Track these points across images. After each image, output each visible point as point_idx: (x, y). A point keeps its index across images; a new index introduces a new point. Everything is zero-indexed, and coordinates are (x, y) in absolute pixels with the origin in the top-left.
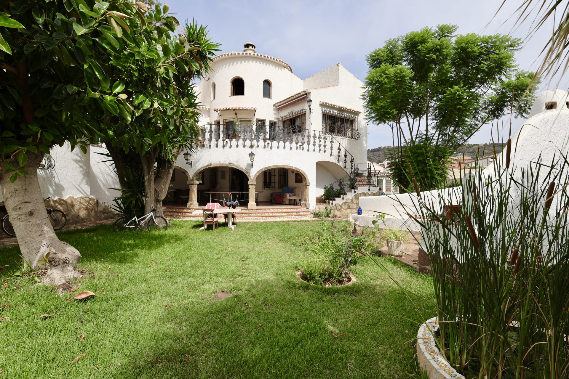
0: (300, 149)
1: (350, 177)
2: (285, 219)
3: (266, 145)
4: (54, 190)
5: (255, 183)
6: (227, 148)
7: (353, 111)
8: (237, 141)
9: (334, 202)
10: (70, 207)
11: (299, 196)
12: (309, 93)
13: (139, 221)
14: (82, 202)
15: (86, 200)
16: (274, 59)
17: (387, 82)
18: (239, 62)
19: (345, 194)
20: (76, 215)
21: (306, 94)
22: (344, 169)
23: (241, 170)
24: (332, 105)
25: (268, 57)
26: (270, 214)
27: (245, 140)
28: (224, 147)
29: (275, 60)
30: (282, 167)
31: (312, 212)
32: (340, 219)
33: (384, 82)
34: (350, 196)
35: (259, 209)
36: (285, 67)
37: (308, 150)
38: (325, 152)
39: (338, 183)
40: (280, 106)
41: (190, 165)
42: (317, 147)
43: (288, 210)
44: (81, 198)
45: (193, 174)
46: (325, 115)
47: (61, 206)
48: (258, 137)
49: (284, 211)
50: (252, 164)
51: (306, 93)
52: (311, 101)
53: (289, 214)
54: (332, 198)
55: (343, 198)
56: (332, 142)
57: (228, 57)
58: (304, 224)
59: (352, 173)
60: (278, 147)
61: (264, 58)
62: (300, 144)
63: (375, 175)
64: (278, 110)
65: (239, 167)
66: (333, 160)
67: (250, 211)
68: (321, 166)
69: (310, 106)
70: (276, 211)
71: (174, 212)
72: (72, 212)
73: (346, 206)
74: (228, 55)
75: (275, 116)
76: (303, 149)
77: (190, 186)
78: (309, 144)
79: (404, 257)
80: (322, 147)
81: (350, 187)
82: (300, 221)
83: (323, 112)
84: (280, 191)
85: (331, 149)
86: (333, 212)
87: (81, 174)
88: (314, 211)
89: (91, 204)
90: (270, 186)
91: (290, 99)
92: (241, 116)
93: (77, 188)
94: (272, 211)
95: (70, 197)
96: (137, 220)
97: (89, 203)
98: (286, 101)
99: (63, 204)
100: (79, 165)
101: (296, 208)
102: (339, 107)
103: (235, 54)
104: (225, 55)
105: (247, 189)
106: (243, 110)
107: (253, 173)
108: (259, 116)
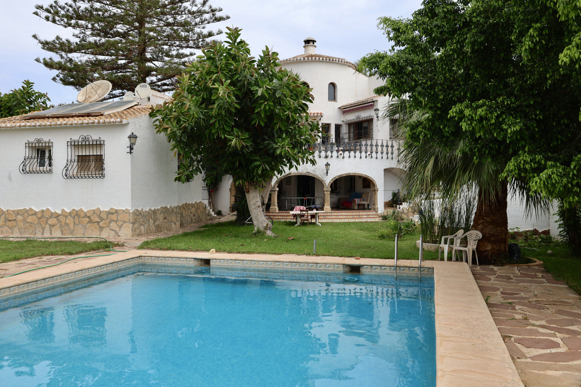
0: (369, 157)
2: (357, 220)
3: (339, 155)
5: (330, 190)
9: (401, 206)
11: (367, 201)
12: (377, 101)
18: (304, 67)
21: (374, 102)
23: (317, 178)
26: (343, 217)
27: (320, 152)
30: (353, 174)
31: (380, 215)
35: (334, 213)
37: (377, 158)
38: (392, 159)
40: (345, 108)
42: (385, 155)
43: (358, 214)
46: (393, 120)
48: (332, 149)
49: (355, 214)
50: (327, 172)
52: (377, 109)
53: (359, 217)
54: (399, 203)
55: (410, 203)
56: (399, 149)
60: (350, 157)
62: (369, 153)
64: (344, 113)
65: (315, 175)
66: (400, 166)
67: (326, 214)
68: (388, 173)
69: (377, 114)
70: (348, 214)
75: (341, 119)
76: (372, 157)
78: (377, 153)
80: (390, 154)
82: (370, 222)
83: (390, 118)
84: (348, 196)
85: (399, 156)
86: (400, 215)
88: (383, 215)
90: (336, 192)
94: (345, 214)
98: (352, 105)
101: (365, 212)
107: (328, 180)
108: (324, 120)
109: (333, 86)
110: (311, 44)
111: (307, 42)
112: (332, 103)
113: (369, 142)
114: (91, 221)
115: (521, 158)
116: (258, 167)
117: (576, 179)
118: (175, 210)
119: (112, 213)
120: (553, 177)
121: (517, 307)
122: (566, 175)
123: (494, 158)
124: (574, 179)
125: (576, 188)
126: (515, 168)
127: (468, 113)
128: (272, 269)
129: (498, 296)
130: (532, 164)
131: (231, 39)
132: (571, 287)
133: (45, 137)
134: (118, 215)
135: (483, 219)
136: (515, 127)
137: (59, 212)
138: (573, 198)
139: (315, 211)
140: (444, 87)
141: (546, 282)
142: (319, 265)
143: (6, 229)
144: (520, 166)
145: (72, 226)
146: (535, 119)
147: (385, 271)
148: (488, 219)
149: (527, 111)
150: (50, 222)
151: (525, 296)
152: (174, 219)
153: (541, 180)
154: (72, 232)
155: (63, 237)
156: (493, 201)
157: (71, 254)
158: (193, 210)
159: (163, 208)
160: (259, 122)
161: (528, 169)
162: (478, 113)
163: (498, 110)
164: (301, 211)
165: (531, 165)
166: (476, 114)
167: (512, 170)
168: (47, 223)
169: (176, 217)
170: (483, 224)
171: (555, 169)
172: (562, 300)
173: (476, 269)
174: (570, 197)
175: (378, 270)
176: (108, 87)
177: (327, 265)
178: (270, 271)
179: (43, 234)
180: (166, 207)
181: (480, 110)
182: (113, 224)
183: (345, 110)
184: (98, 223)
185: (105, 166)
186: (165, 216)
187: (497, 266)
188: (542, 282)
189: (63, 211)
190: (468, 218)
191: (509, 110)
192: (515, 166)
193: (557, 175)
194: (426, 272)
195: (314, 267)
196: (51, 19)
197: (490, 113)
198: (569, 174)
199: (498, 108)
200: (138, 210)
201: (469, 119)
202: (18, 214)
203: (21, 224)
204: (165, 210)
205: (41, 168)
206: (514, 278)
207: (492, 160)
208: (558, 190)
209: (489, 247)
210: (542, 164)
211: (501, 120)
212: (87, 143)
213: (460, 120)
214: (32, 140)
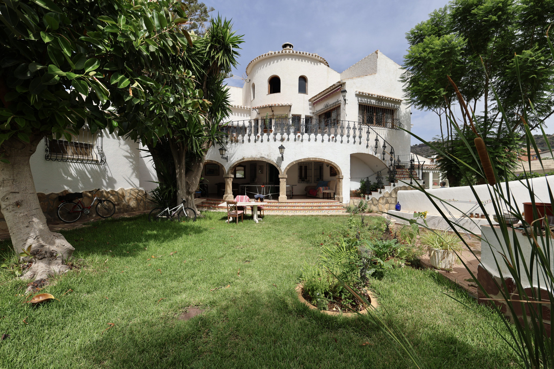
0: (332, 141)
1: (389, 169)
2: (315, 213)
3: (297, 137)
4: (107, 183)
6: (259, 142)
7: (393, 99)
8: (268, 135)
9: (370, 196)
10: (121, 197)
11: (333, 190)
12: (344, 83)
13: (171, 212)
14: (131, 193)
15: (135, 192)
16: (309, 54)
17: (432, 58)
18: (276, 61)
19: (383, 188)
20: (127, 204)
21: (341, 85)
22: (382, 161)
23: (272, 163)
24: (369, 94)
25: (303, 53)
26: (300, 208)
27: (275, 134)
28: (255, 141)
29: (311, 55)
31: (345, 206)
32: (376, 214)
33: (427, 57)
34: (388, 189)
35: (290, 203)
36: (321, 62)
37: (342, 142)
38: (360, 143)
39: (376, 176)
40: (315, 100)
41: (226, 160)
42: (351, 139)
43: (319, 204)
44: (131, 189)
45: (228, 168)
46: (362, 105)
47: (113, 197)
49: (315, 204)
50: (282, 157)
51: (341, 83)
52: (345, 91)
53: (320, 208)
54: (367, 192)
55: (381, 192)
56: (368, 132)
57: (266, 57)
58: (333, 219)
59: (391, 165)
60: (309, 140)
61: (300, 54)
63: (419, 167)
64: (314, 105)
66: (371, 152)
67: (280, 204)
68: (355, 158)
69: (344, 96)
70: (307, 204)
71: (212, 203)
72: (123, 202)
73: (384, 201)
74: (265, 55)
75: (311, 111)
76: (336, 141)
77: (225, 179)
78: (342, 136)
79: (454, 272)
80: (357, 138)
81: (389, 180)
82: (331, 216)
83: (359, 102)
84: (315, 185)
85: (368, 140)
86: (368, 206)
87: (131, 169)
88: (348, 206)
89: (140, 195)
90: (306, 180)
91: (325, 92)
92: (277, 113)
93: (128, 181)
94: (303, 204)
95: (121, 189)
96: (169, 211)
97: (138, 194)
98: (321, 94)
99: (114, 195)
100: (130, 161)
101: (328, 202)
102: (378, 96)
103: (272, 54)
104: (262, 56)
105: (278, 183)
106: (279, 106)
107: (284, 166)
108: (294, 111)
112: (302, 95)
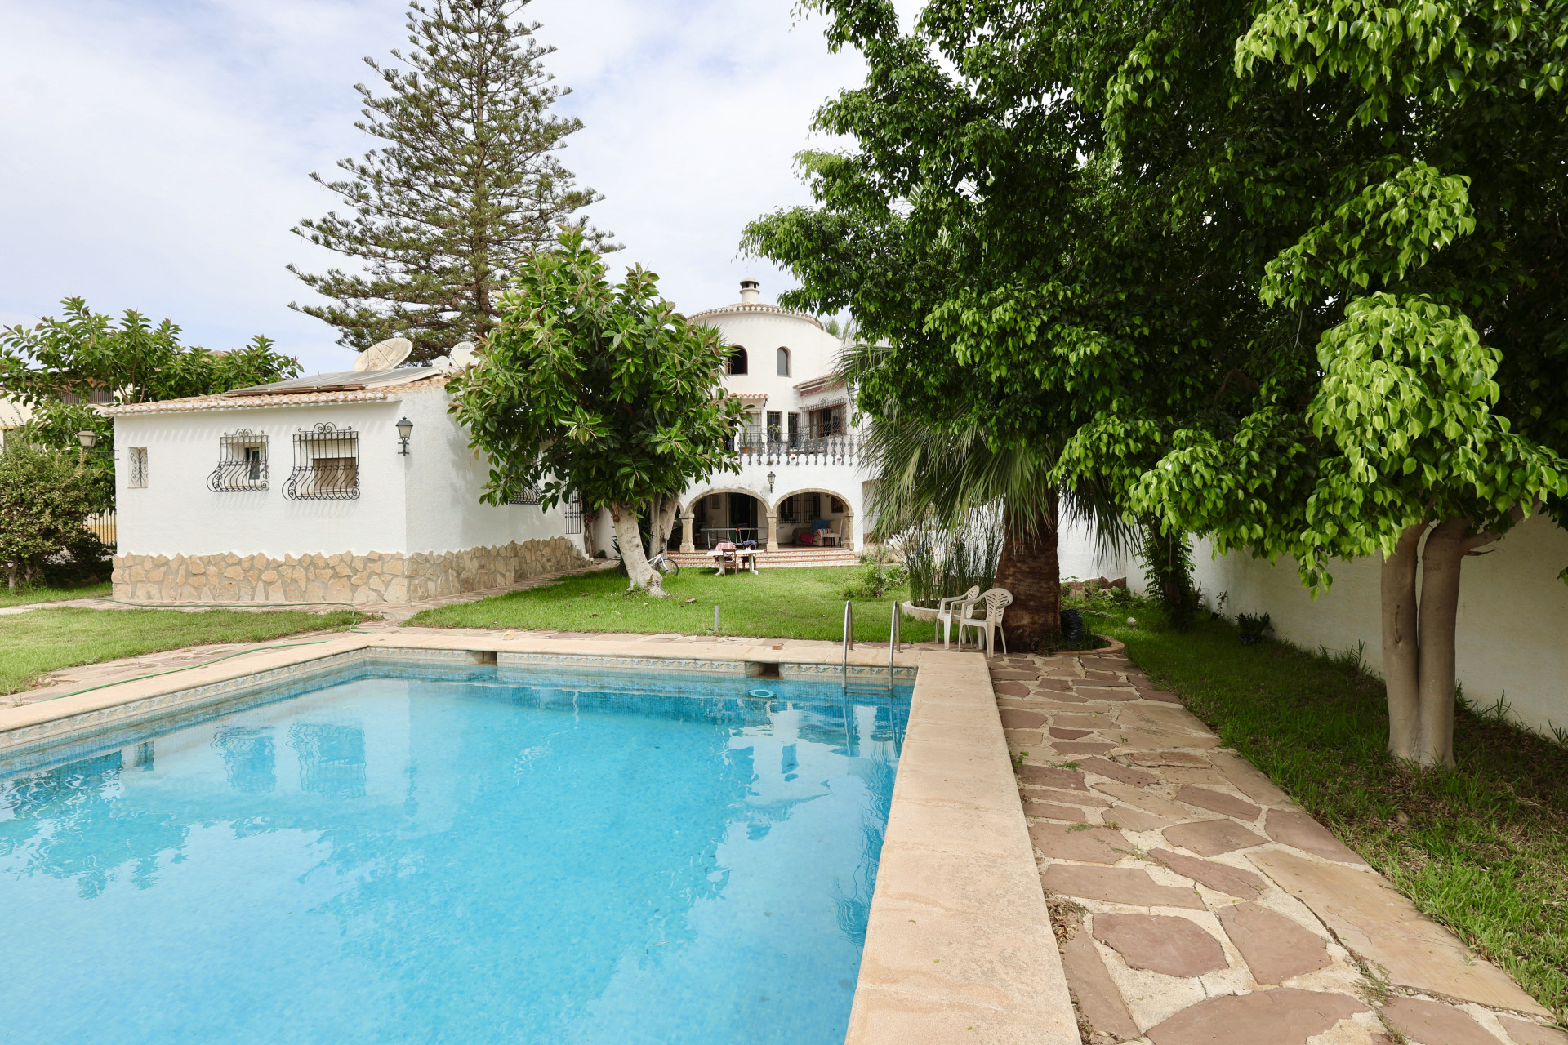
0: (839, 463)
2: (820, 564)
3: (790, 460)
5: (777, 516)
8: (750, 456)
11: (838, 533)
18: (737, 322)
23: (755, 497)
26: (797, 559)
30: (815, 491)
31: (858, 555)
35: (784, 552)
36: (810, 322)
37: (851, 465)
40: (804, 388)
43: (823, 554)
45: (687, 503)
48: (779, 450)
49: (817, 554)
50: (771, 488)
51: (846, 373)
53: (824, 558)
57: (721, 314)
60: (807, 463)
61: (778, 313)
62: (838, 456)
64: (803, 396)
65: (752, 492)
67: (771, 555)
68: (870, 486)
70: (806, 554)
75: (798, 405)
76: (843, 463)
78: (851, 456)
82: (840, 567)
84: (809, 526)
88: (861, 555)
90: (791, 518)
91: (821, 381)
94: (801, 554)
98: (815, 383)
101: (835, 550)
106: (747, 398)
107: (772, 501)
108: (772, 406)
109: (784, 352)
110: (752, 287)
111: (746, 284)
112: (784, 379)
113: (838, 440)
114: (336, 575)
115: (1101, 429)
116: (628, 476)
117: (1258, 477)
118: (503, 553)
119: (374, 561)
120: (1197, 471)
121: (1090, 779)
122: (1231, 465)
123: (1033, 439)
124: (1250, 476)
125: (1256, 502)
126: (1087, 455)
127: (971, 318)
128: (612, 670)
129: (1044, 742)
130: (1131, 442)
131: (568, 247)
132: (1190, 709)
133: (255, 428)
134: (382, 565)
135: (1014, 566)
136: (1088, 345)
137: (281, 559)
138: (1251, 530)
139: (748, 551)
140: (922, 285)
141: (1138, 694)
142: (699, 663)
143: (188, 589)
144: (1098, 448)
145: (303, 584)
146: (1131, 336)
147: (825, 674)
148: (1024, 567)
149: (1112, 317)
150: (264, 577)
151: (1101, 740)
152: (501, 568)
153: (1160, 477)
154: (303, 595)
155: (288, 603)
156: (1033, 533)
157: (259, 639)
158: (546, 551)
159: (477, 549)
160: (621, 394)
161: (1121, 455)
162: (995, 316)
163: (1041, 311)
164: (725, 550)
165: (1127, 446)
166: (989, 322)
167: (1078, 459)
168: (259, 578)
169: (506, 564)
170: (1013, 575)
171: (1199, 449)
172: (1182, 750)
173: (1002, 663)
174: (1239, 526)
175: (812, 672)
176: (407, 349)
177: (716, 663)
178: (608, 675)
179: (252, 598)
180: (484, 548)
181: (1000, 309)
182: (374, 580)
183: (804, 390)
184: (349, 577)
185: (360, 477)
186: (483, 562)
187: (1041, 654)
188: (1130, 697)
189: (288, 557)
190: (989, 563)
191: (1072, 313)
192: (1086, 449)
193: (1207, 465)
194: (903, 676)
195: (691, 666)
196: (321, 240)
197: (1023, 318)
198: (1238, 462)
199: (1044, 308)
200: (421, 555)
201: (972, 335)
202: (209, 563)
203: (215, 581)
204: (482, 554)
205: (252, 481)
206: (1075, 688)
207: (1029, 445)
208: (1210, 506)
209: (1026, 620)
210: (1154, 442)
211: (1050, 336)
212: (328, 437)
213: (952, 338)
214: (232, 432)
